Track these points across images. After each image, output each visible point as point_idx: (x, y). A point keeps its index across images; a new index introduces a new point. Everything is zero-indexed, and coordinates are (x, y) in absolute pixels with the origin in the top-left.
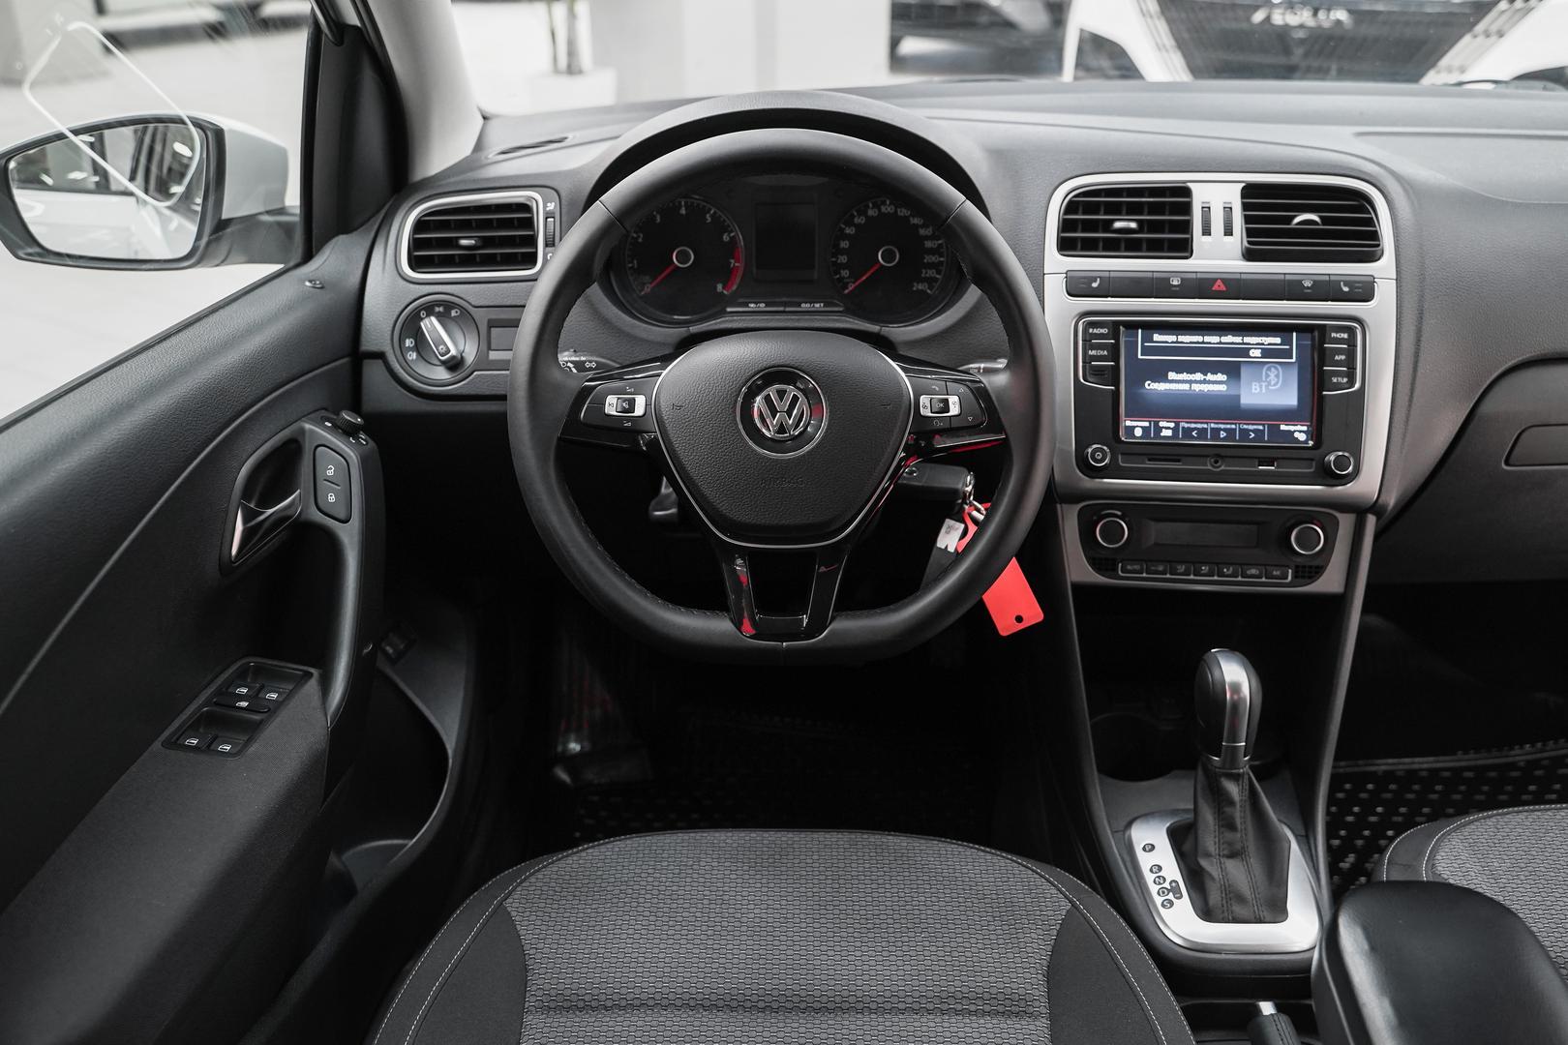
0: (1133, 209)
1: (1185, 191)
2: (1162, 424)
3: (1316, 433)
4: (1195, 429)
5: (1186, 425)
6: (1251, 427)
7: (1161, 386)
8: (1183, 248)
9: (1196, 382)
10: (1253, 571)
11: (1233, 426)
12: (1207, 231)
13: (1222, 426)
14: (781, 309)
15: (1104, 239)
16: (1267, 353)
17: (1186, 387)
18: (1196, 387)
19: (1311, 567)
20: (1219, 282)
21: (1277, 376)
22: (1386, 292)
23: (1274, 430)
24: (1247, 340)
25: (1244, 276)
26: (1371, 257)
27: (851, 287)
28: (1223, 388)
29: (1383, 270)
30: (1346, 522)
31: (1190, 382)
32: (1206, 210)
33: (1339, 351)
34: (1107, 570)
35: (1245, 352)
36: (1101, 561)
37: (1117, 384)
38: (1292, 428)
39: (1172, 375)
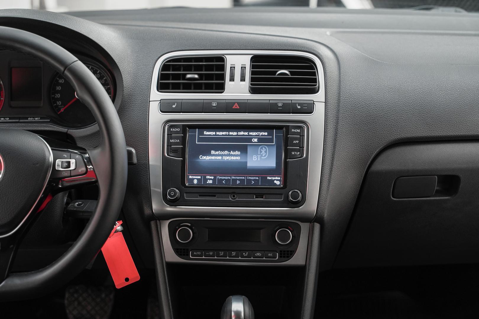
0: (197, 68)
1: (221, 59)
2: (208, 177)
3: (285, 181)
4: (224, 179)
5: (220, 178)
6: (252, 178)
7: (207, 158)
8: (221, 88)
9: (225, 155)
10: (258, 254)
11: (244, 178)
12: (232, 79)
13: (238, 178)
14: (17, 121)
15: (183, 83)
16: (261, 140)
17: (220, 158)
18: (226, 158)
19: (288, 251)
20: (236, 104)
21: (266, 152)
22: (320, 109)
23: (264, 179)
24: (251, 133)
25: (249, 101)
26: (314, 91)
27: (62, 110)
28: (238, 158)
29: (319, 98)
30: (304, 227)
31: (222, 155)
32: (232, 68)
33: (296, 139)
34: (184, 255)
35: (249, 140)
36: (179, 250)
37: (183, 156)
38: (274, 178)
39: (213, 152)
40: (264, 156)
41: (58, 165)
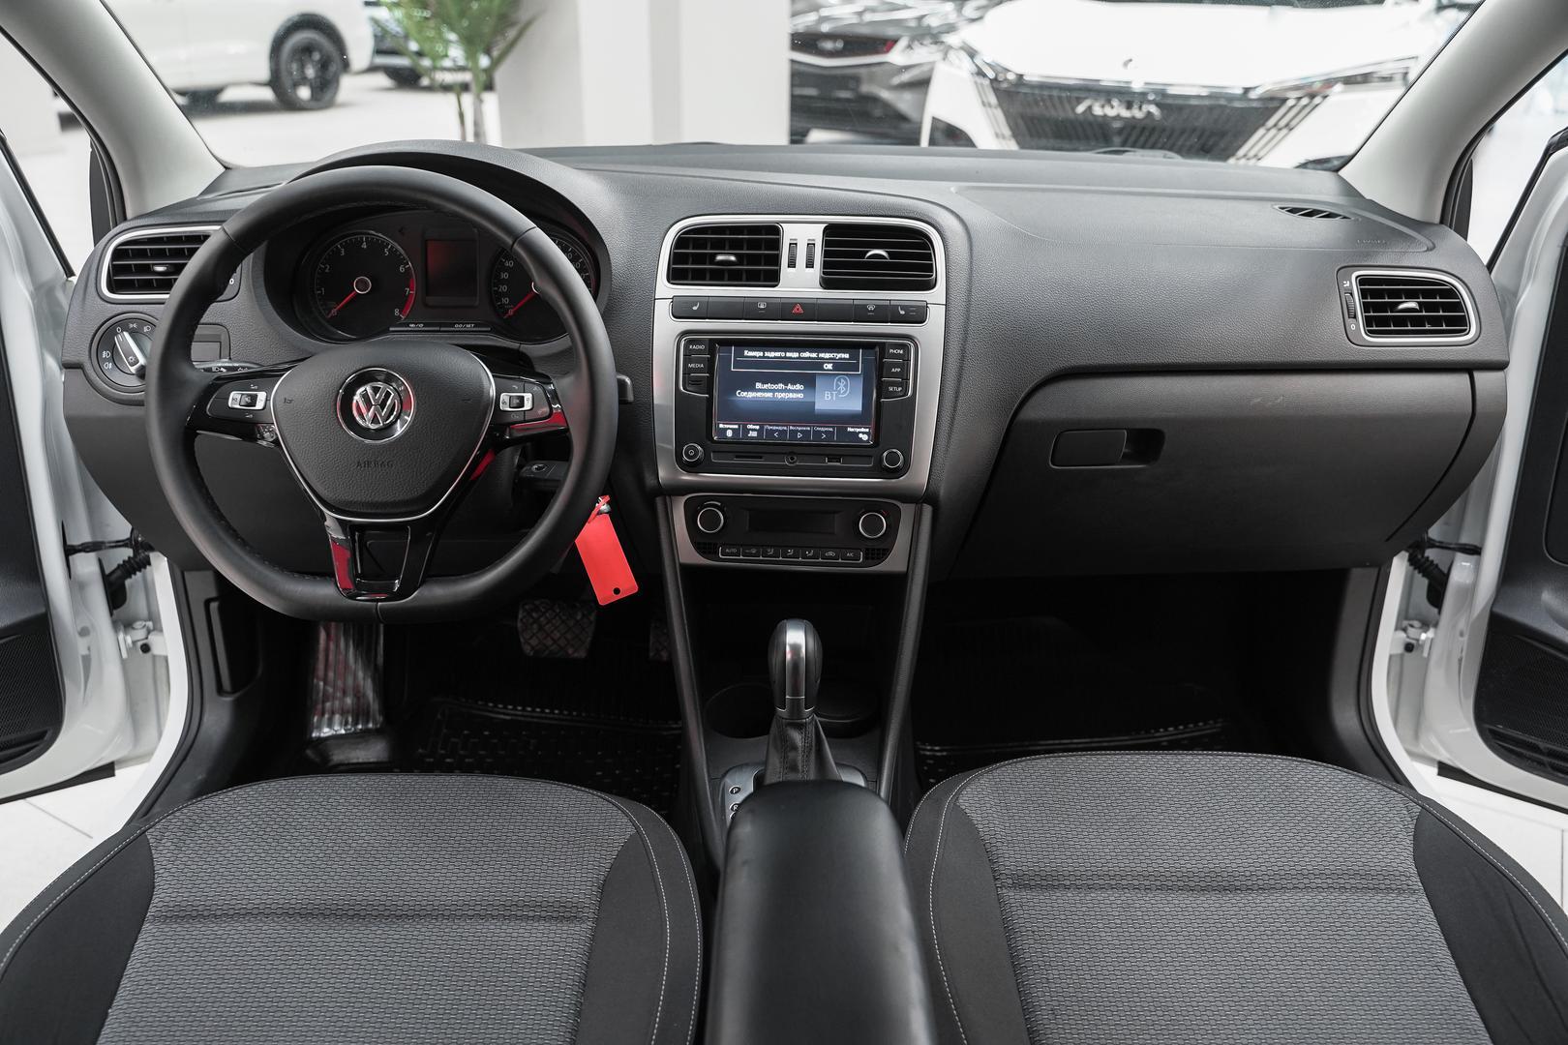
0: (735, 245)
1: (774, 230)
2: (750, 426)
3: (876, 435)
4: (777, 430)
5: (769, 428)
6: (823, 429)
7: (751, 395)
8: (773, 278)
9: (778, 391)
10: (831, 554)
11: (809, 429)
12: (792, 264)
13: (800, 429)
14: (437, 329)
15: (711, 269)
16: (839, 366)
17: (770, 395)
18: (780, 396)
19: (878, 550)
20: (798, 306)
21: (846, 386)
22: (936, 316)
23: (842, 431)
24: (822, 355)
25: (819, 301)
26: (928, 285)
27: (511, 312)
28: (800, 396)
29: (935, 297)
30: (907, 511)
31: (774, 391)
32: (793, 245)
33: (896, 365)
34: (710, 553)
35: (818, 365)
36: (702, 544)
37: (710, 391)
38: (858, 430)
39: (758, 385)
40: (845, 392)
41: (504, 403)
